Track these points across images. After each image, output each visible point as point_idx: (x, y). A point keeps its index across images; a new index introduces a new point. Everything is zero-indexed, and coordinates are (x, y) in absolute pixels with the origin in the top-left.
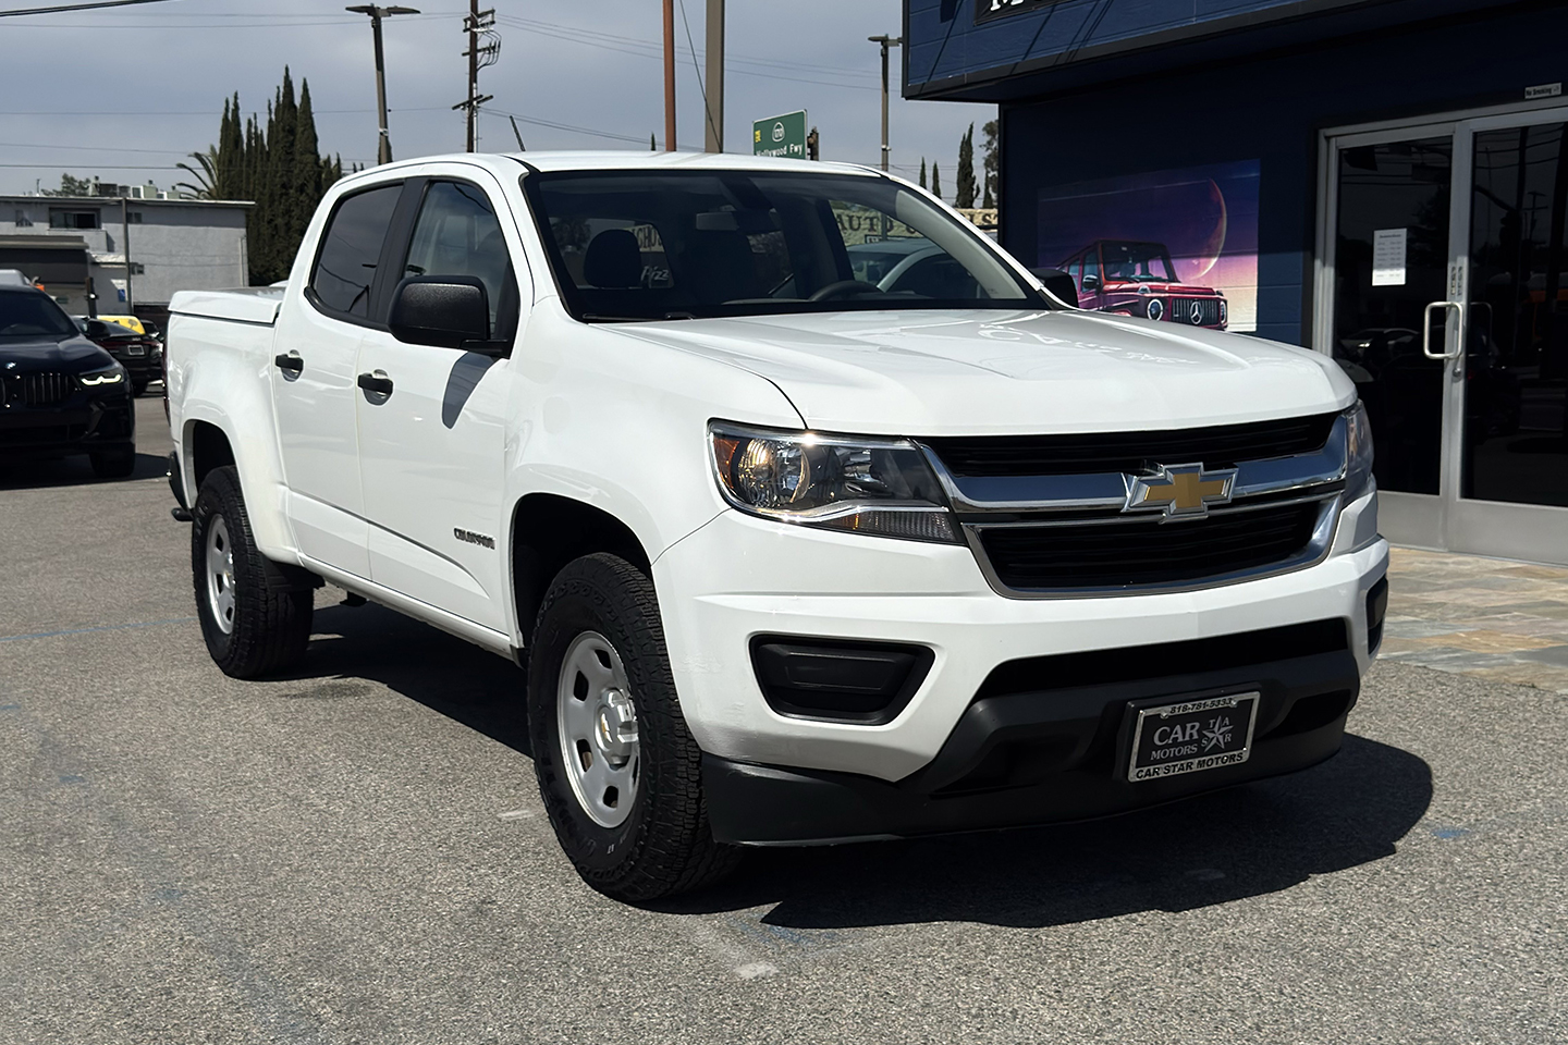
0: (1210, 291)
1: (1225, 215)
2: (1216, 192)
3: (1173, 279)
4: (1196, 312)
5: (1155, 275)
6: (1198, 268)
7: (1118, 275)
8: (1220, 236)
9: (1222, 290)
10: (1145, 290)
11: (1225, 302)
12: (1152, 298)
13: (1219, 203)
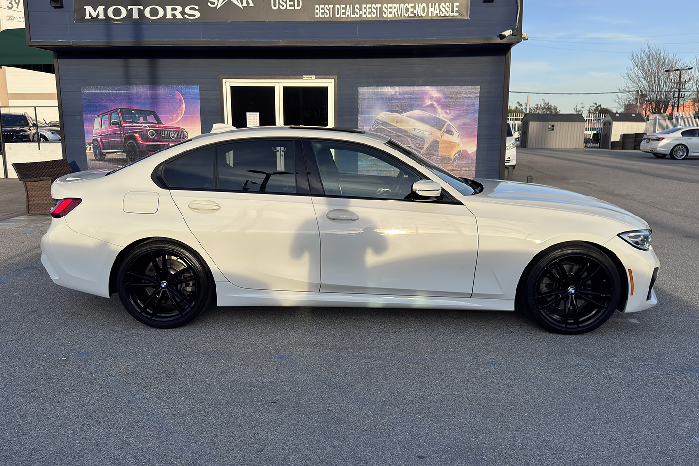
0: (179, 128)
1: (184, 103)
2: (179, 95)
3: (159, 122)
4: (173, 135)
5: (150, 122)
6: (172, 120)
7: (131, 121)
8: (182, 110)
9: (183, 128)
10: (146, 127)
11: (187, 132)
12: (150, 130)
13: (180, 98)
